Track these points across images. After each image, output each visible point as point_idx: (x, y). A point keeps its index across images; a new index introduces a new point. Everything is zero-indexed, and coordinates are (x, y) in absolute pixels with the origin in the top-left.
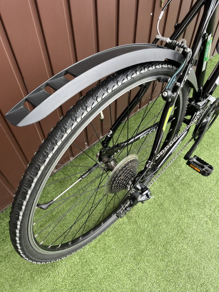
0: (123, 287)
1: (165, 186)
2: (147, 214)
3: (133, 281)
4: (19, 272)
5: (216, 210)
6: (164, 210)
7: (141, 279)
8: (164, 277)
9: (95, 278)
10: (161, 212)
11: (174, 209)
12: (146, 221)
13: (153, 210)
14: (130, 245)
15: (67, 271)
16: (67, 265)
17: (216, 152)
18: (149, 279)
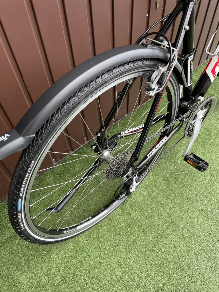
0: (113, 274)
1: (160, 181)
2: (140, 207)
3: (123, 269)
4: (17, 257)
5: (208, 204)
6: (157, 203)
7: (131, 267)
8: (153, 266)
9: (87, 265)
10: (155, 205)
11: (167, 202)
12: (139, 213)
13: (146, 203)
14: (122, 235)
15: (62, 256)
16: (62, 251)
17: (212, 148)
18: (138, 268)
